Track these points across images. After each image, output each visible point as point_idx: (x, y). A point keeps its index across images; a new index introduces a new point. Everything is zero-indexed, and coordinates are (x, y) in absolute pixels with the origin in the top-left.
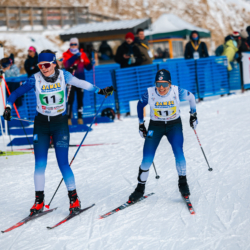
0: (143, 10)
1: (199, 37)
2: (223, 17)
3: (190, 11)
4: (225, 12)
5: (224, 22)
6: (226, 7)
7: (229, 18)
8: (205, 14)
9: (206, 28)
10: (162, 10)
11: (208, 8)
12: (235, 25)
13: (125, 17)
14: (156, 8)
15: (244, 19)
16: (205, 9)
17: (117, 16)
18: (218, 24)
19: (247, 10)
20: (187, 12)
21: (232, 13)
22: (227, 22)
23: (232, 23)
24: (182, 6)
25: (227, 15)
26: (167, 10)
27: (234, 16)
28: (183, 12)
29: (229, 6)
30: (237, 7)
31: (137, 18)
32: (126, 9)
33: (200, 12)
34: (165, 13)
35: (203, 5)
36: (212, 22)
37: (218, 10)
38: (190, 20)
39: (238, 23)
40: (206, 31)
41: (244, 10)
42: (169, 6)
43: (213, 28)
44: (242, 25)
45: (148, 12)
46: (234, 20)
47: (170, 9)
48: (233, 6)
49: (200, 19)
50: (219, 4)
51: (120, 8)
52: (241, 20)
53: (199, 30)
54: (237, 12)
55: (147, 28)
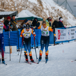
0: (15, 7)
1: (38, 21)
2: (49, 12)
3: (35, 9)
4: (50, 10)
5: (49, 15)
6: (51, 8)
7: (52, 13)
8: (42, 11)
9: (42, 17)
10: (23, 8)
11: (43, 8)
12: (54, 16)
13: (7, 10)
14: (20, 7)
15: (58, 14)
16: (41, 9)
17: (3, 9)
18: (47, 15)
19: (60, 10)
20: (33, 9)
21: (53, 11)
22: (50, 15)
23: (53, 15)
24: (31, 6)
25: (51, 12)
26: (25, 8)
27: (54, 12)
28: (32, 9)
29: (52, 8)
30: (55, 9)
31: (12, 11)
32: (8, 7)
33: (39, 10)
34: (24, 9)
35: (41, 7)
36: (44, 14)
37: (47, 9)
38: (35, 13)
39: (55, 15)
40: (41, 18)
41: (58, 10)
42: (26, 6)
43: (45, 17)
44: (57, 17)
45: (16, 9)
46: (54, 14)
47: (27, 8)
48: (54, 8)
49: (39, 13)
50: (47, 7)
51: (5, 6)
52: (57, 14)
53: (38, 17)
54: (55, 11)
55: (16, 15)
